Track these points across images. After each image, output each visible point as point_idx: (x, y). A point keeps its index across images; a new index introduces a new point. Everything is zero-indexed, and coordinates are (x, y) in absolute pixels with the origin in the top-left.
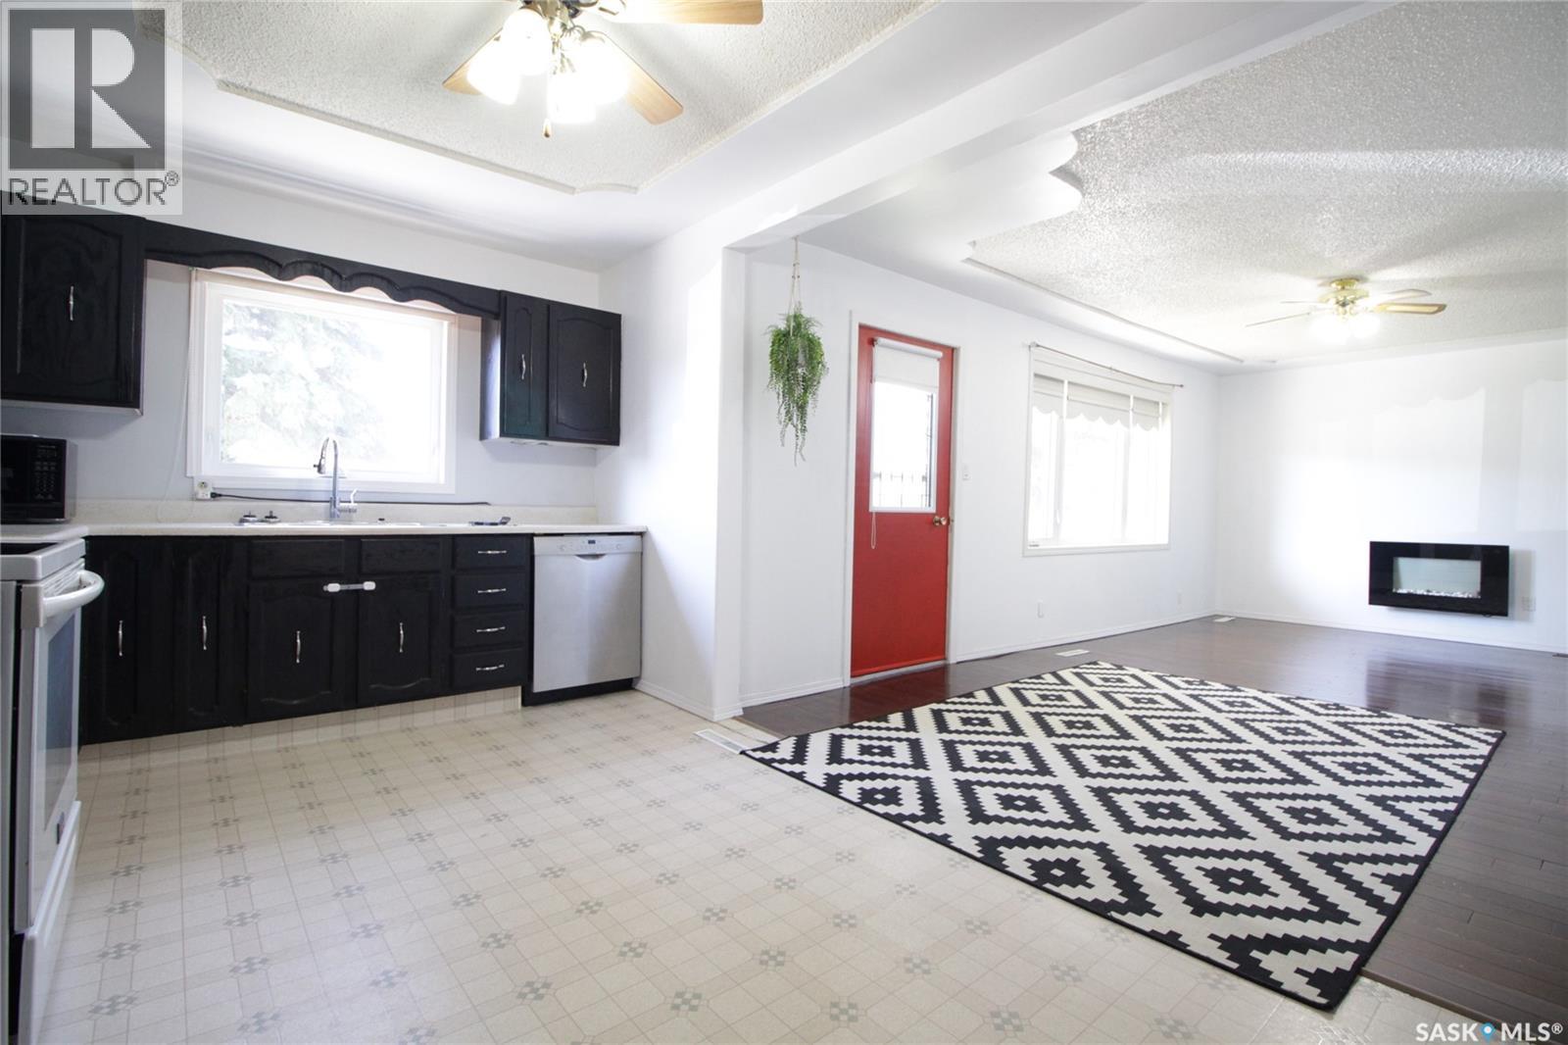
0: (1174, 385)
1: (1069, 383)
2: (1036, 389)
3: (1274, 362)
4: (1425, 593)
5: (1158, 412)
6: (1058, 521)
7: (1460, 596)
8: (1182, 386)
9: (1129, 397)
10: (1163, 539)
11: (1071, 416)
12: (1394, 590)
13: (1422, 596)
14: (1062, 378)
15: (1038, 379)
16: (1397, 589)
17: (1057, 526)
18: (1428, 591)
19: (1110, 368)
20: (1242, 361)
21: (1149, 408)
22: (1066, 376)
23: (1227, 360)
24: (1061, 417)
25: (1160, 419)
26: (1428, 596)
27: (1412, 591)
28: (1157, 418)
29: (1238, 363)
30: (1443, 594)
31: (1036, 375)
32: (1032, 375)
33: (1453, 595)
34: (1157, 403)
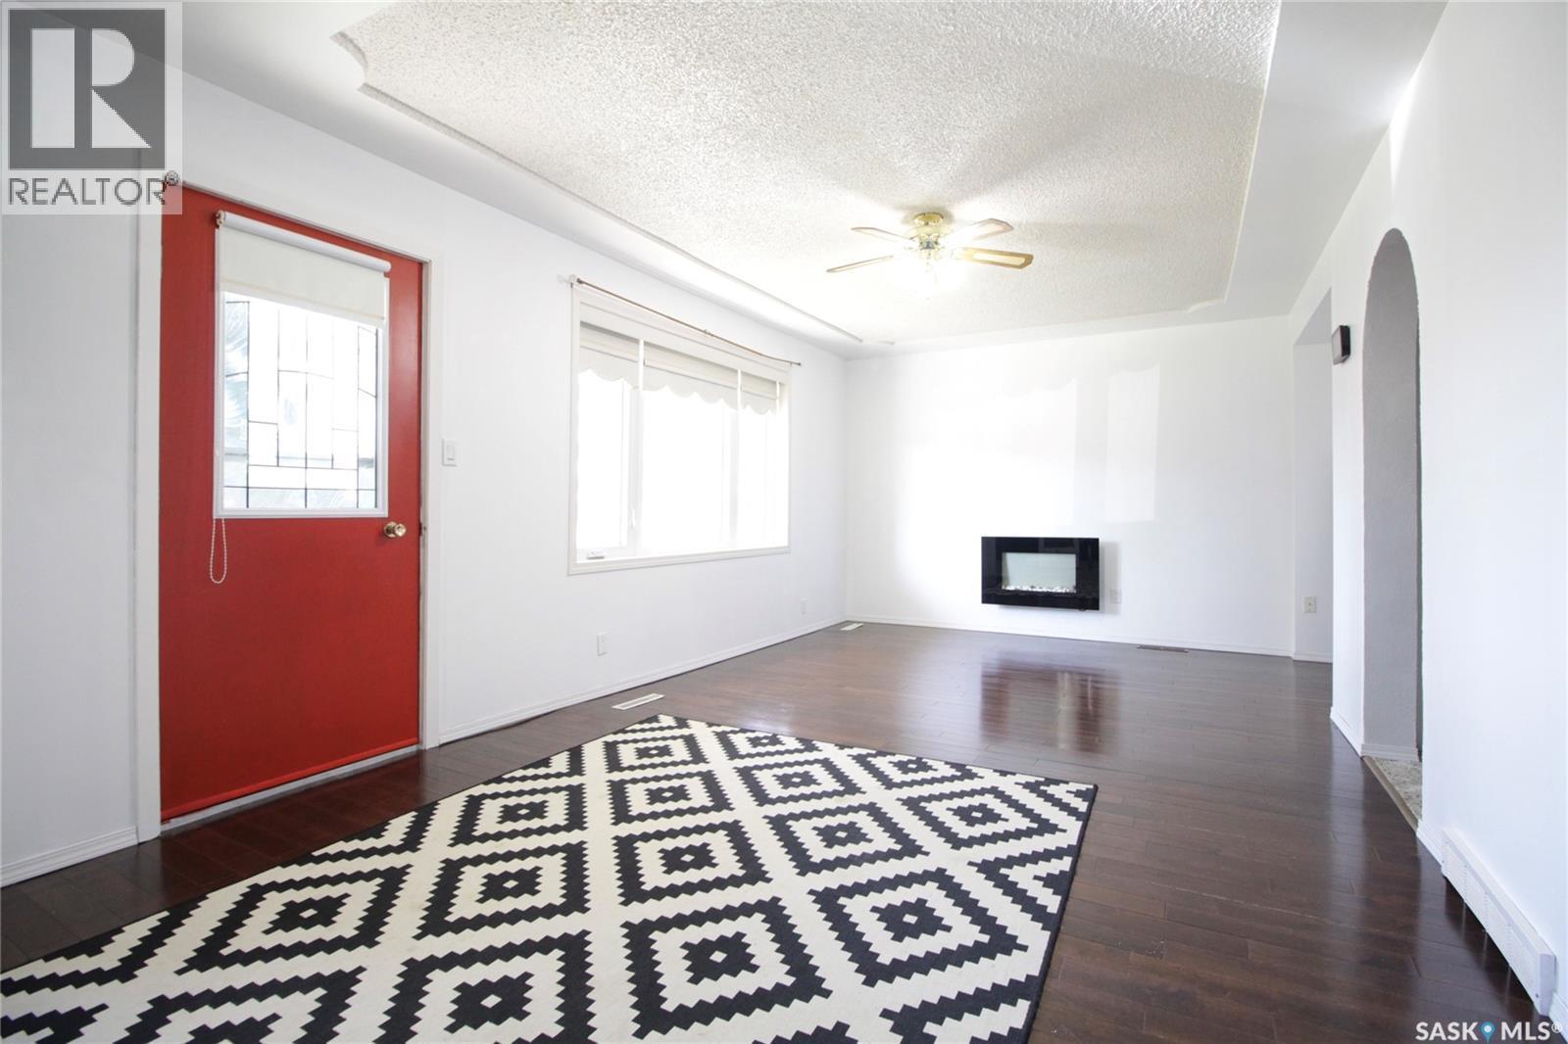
0: (791, 363)
1: (646, 344)
2: (585, 344)
3: (893, 343)
4: (1030, 589)
5: (775, 394)
6: (634, 524)
7: (1059, 591)
8: (799, 364)
9: (736, 371)
10: (782, 541)
11: (649, 386)
12: (1003, 588)
13: (1027, 592)
14: (637, 337)
15: (586, 330)
16: (1006, 586)
17: (633, 532)
18: (1032, 587)
19: (705, 332)
20: (861, 341)
21: (764, 387)
22: (643, 335)
23: (850, 339)
24: (636, 388)
25: (778, 401)
26: (1032, 592)
27: (1019, 588)
28: (775, 399)
29: (856, 342)
30: (1045, 590)
31: (584, 324)
32: (578, 324)
33: (1053, 591)
34: (774, 383)
